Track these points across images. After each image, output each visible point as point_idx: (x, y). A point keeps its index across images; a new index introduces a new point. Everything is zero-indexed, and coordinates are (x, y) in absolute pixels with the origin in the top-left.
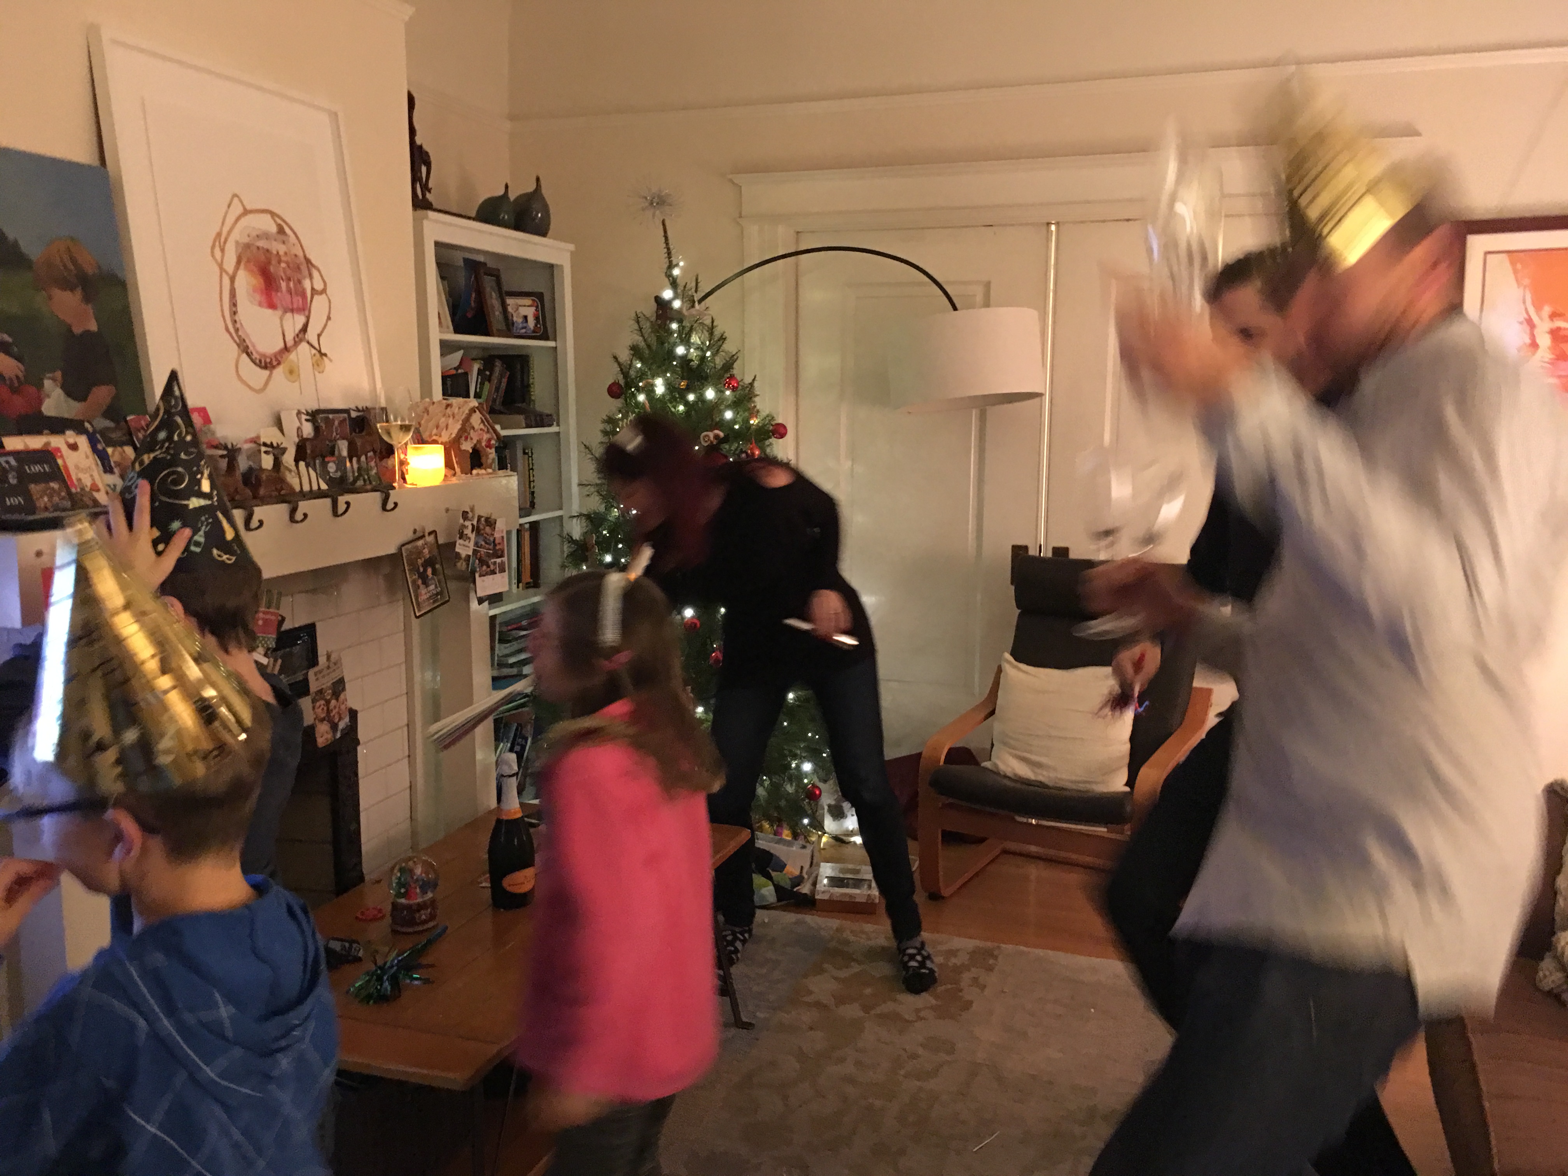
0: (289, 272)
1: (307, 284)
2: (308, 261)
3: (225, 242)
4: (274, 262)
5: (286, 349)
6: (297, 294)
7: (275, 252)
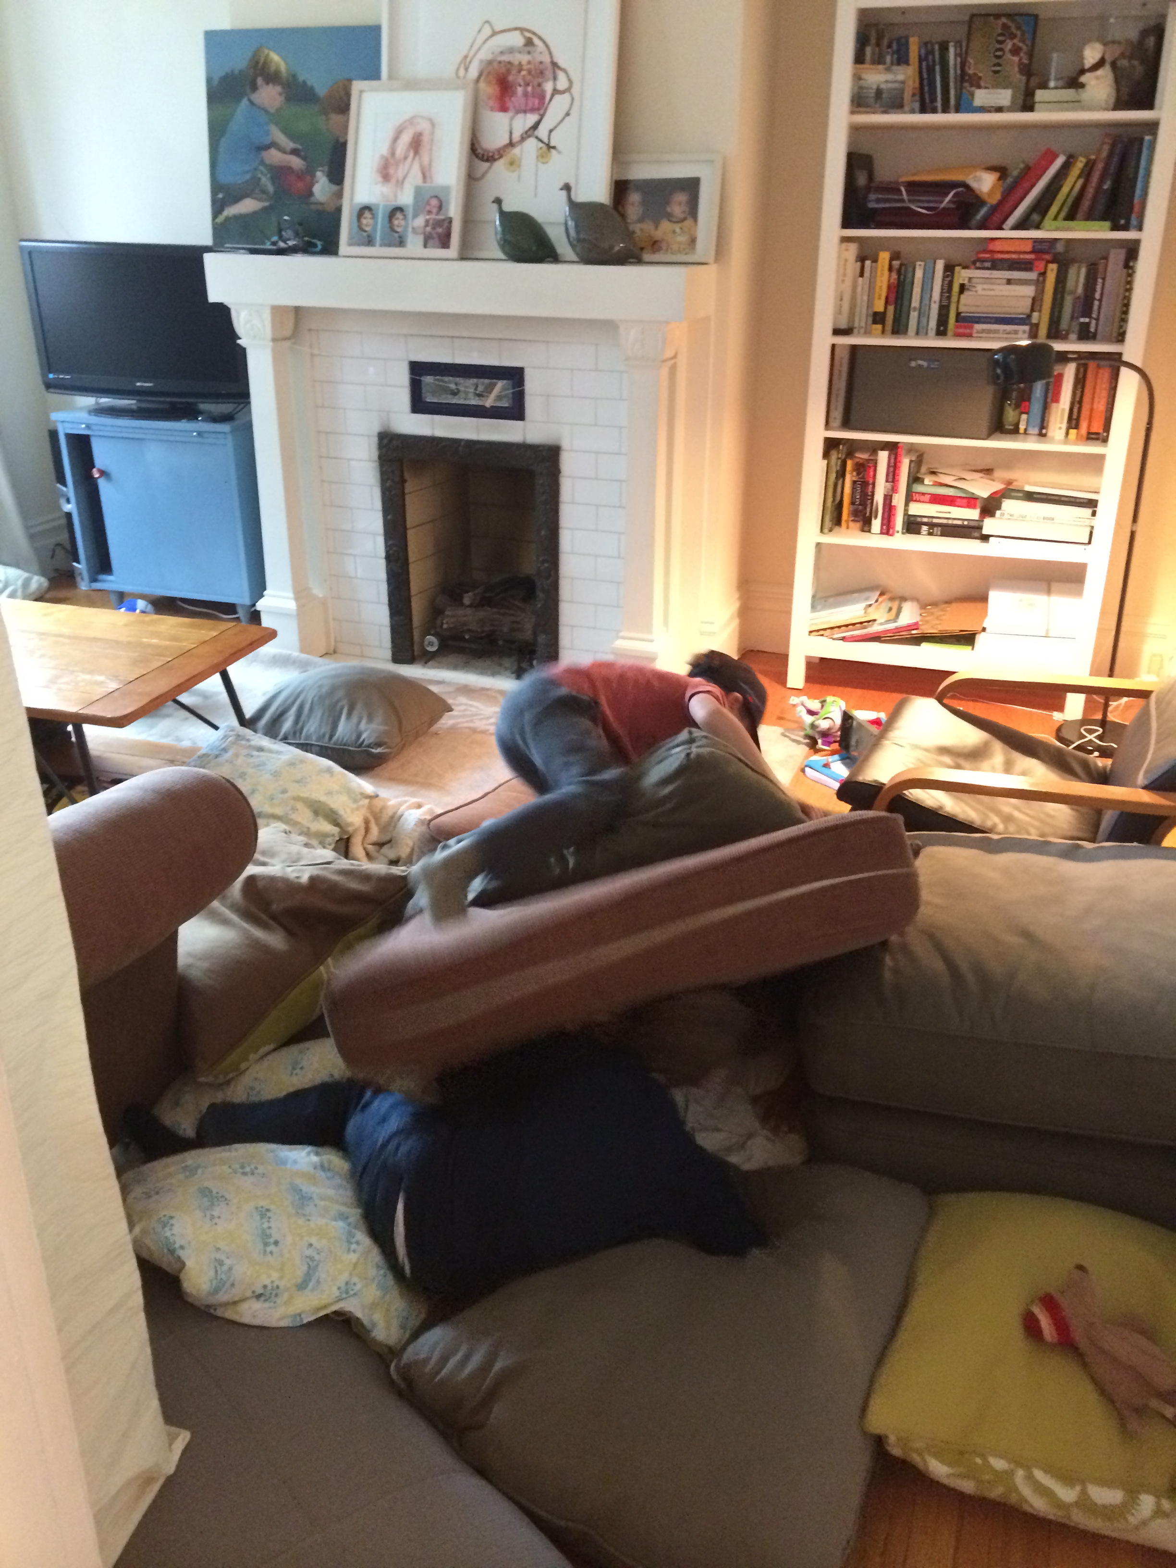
0: (529, 78)
1: (548, 87)
2: (555, 65)
3: (470, 62)
4: (514, 72)
5: (511, 144)
6: (534, 96)
7: (517, 63)
